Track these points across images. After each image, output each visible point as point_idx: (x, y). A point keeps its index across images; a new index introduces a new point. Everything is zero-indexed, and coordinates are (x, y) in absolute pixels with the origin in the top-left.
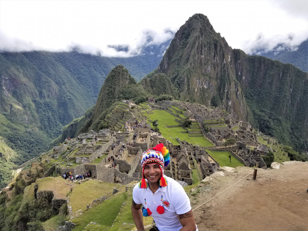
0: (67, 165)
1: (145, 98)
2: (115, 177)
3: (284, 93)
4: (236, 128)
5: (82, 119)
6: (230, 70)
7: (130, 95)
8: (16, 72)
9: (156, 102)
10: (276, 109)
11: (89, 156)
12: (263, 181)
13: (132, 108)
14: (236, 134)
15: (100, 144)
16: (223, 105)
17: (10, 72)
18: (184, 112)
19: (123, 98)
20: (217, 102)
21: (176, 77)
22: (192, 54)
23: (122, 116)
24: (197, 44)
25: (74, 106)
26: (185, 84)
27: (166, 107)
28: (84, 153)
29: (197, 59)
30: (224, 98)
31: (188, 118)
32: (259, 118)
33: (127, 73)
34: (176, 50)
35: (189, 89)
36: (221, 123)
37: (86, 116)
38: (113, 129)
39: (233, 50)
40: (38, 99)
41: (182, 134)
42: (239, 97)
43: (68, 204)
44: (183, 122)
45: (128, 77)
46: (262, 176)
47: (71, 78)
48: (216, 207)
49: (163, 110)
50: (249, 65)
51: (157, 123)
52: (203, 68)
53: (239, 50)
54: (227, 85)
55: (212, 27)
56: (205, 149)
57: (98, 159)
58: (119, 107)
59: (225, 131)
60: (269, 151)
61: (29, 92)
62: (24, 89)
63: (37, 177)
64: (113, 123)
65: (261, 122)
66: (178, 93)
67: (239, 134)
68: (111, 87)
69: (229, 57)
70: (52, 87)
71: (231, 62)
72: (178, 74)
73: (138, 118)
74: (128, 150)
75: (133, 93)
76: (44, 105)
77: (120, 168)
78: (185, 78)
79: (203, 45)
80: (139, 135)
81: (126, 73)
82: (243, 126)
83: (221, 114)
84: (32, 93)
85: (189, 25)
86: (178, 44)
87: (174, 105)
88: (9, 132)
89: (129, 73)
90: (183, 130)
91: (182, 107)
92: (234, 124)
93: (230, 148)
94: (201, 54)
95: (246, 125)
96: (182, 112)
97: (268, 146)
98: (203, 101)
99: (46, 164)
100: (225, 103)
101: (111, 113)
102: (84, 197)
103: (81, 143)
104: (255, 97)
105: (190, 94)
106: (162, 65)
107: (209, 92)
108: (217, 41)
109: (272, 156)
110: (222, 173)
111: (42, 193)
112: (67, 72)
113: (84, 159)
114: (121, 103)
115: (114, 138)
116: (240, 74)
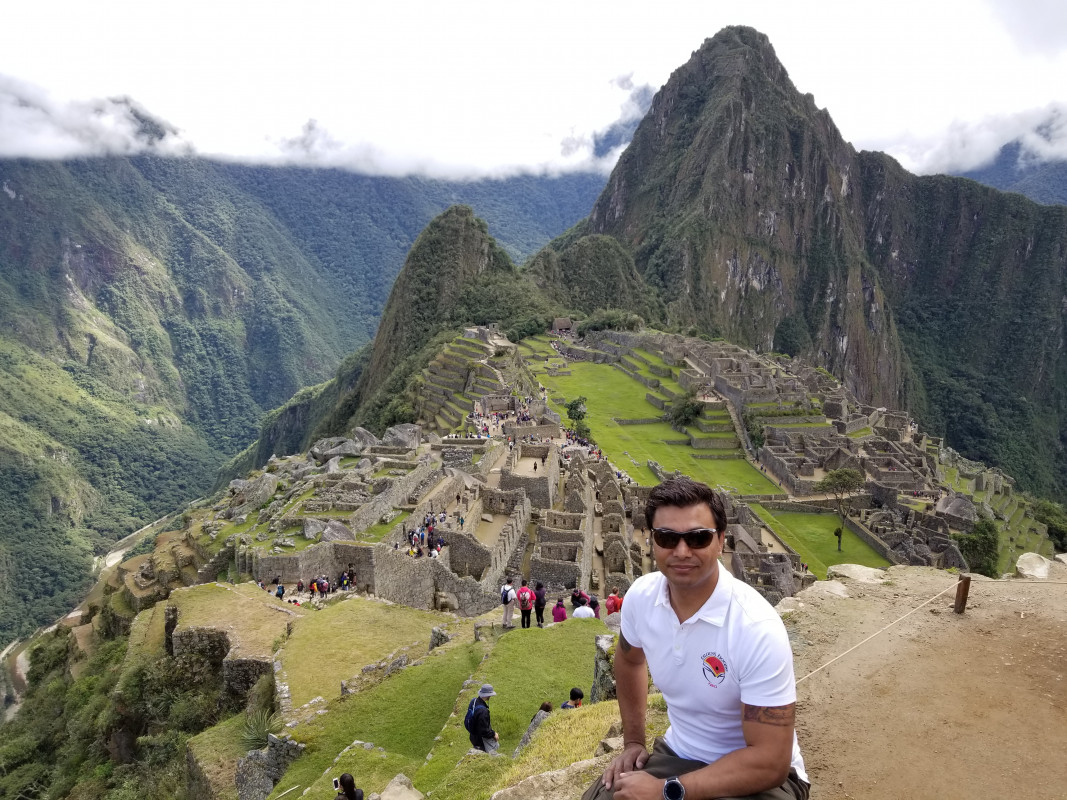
0: (277, 544)
1: (541, 320)
2: (437, 590)
3: (1039, 311)
4: (862, 434)
5: (327, 390)
6: (844, 227)
7: (491, 309)
8: (110, 226)
9: (581, 335)
10: (1008, 368)
11: (351, 516)
12: (991, 619)
13: (499, 354)
14: (862, 453)
15: (388, 477)
16: (817, 350)
17: (88, 226)
18: (677, 372)
19: (468, 320)
20: (796, 338)
21: (652, 249)
22: (712, 168)
23: (462, 381)
24: (730, 134)
25: (302, 344)
26: (683, 273)
27: (616, 353)
28: (334, 506)
29: (727, 185)
30: (821, 326)
31: (693, 395)
32: (948, 398)
33: (483, 232)
34: (656, 152)
35: (699, 290)
36: (811, 414)
37: (341, 380)
38: (432, 425)
39: (856, 154)
40: (178, 318)
41: (669, 449)
42: (878, 324)
43: (276, 678)
44: (673, 406)
45: (485, 247)
46: (986, 601)
47: (292, 249)
48: (827, 707)
49: (603, 362)
50: (913, 208)
51: (582, 408)
52: (751, 218)
53: (881, 155)
54: (832, 279)
55: (783, 74)
56: (752, 502)
57: (380, 527)
58: (452, 349)
59: (824, 442)
60: (981, 517)
61: (151, 295)
62: (135, 283)
63: (173, 581)
64: (433, 404)
65: (953, 412)
66: (660, 306)
67: (874, 454)
68: (426, 282)
69: (845, 179)
70: (227, 278)
71: (849, 196)
72: (660, 240)
73: (517, 389)
74: (481, 501)
75: (502, 304)
76: (199, 338)
77: (452, 562)
78: (685, 252)
79: (752, 137)
80: (520, 448)
81: (480, 232)
82: (887, 424)
83: (810, 380)
84: (162, 298)
85: (704, 66)
86: (662, 133)
87: (646, 345)
88: (85, 426)
89: (488, 235)
90: (675, 436)
91: (671, 355)
92: (855, 417)
93: (839, 501)
94: (745, 169)
95: (897, 422)
96: (671, 372)
97: (978, 498)
98: (748, 335)
99: (204, 540)
100: (825, 344)
101: (425, 371)
102: (333, 655)
103: (323, 471)
104: (935, 325)
105: (700, 309)
106: (603, 205)
107: (767, 303)
108: (801, 124)
109: (990, 536)
110: (837, 588)
111: (190, 635)
112: (279, 228)
113: (333, 527)
114: (460, 338)
115: (436, 455)
116: (880, 240)
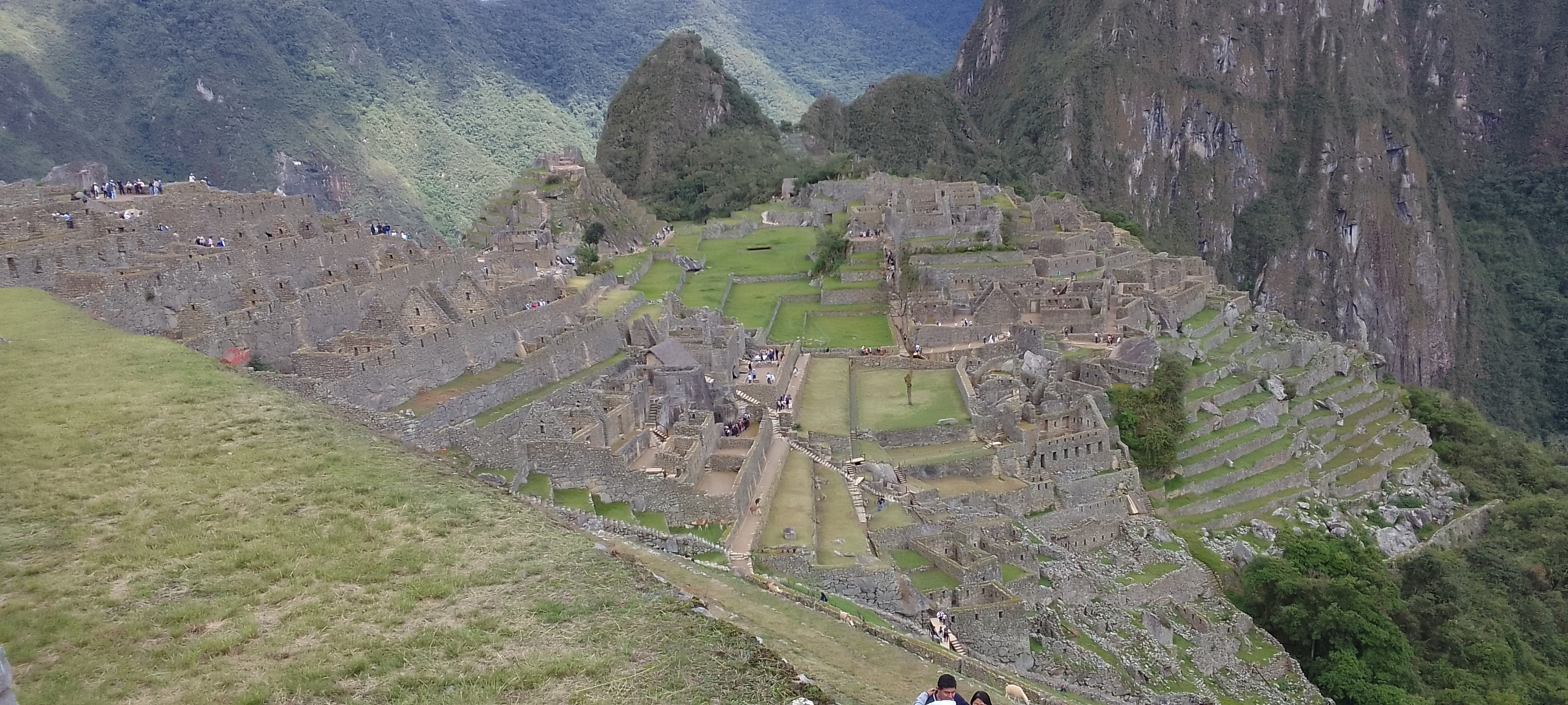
16: (1305, 250)
17: (310, 135)
20: (1270, 231)
26: (1063, 131)
30: (1312, 211)
31: (844, 234)
33: (716, 68)
35: (1090, 155)
45: (718, 91)
49: (810, 224)
50: (1493, 27)
52: (1188, 47)
54: (1331, 138)
71: (1379, 14)
78: (1068, 99)
90: (805, 291)
100: (1320, 239)
106: (972, 46)
107: (1220, 178)
116: (1435, 79)
